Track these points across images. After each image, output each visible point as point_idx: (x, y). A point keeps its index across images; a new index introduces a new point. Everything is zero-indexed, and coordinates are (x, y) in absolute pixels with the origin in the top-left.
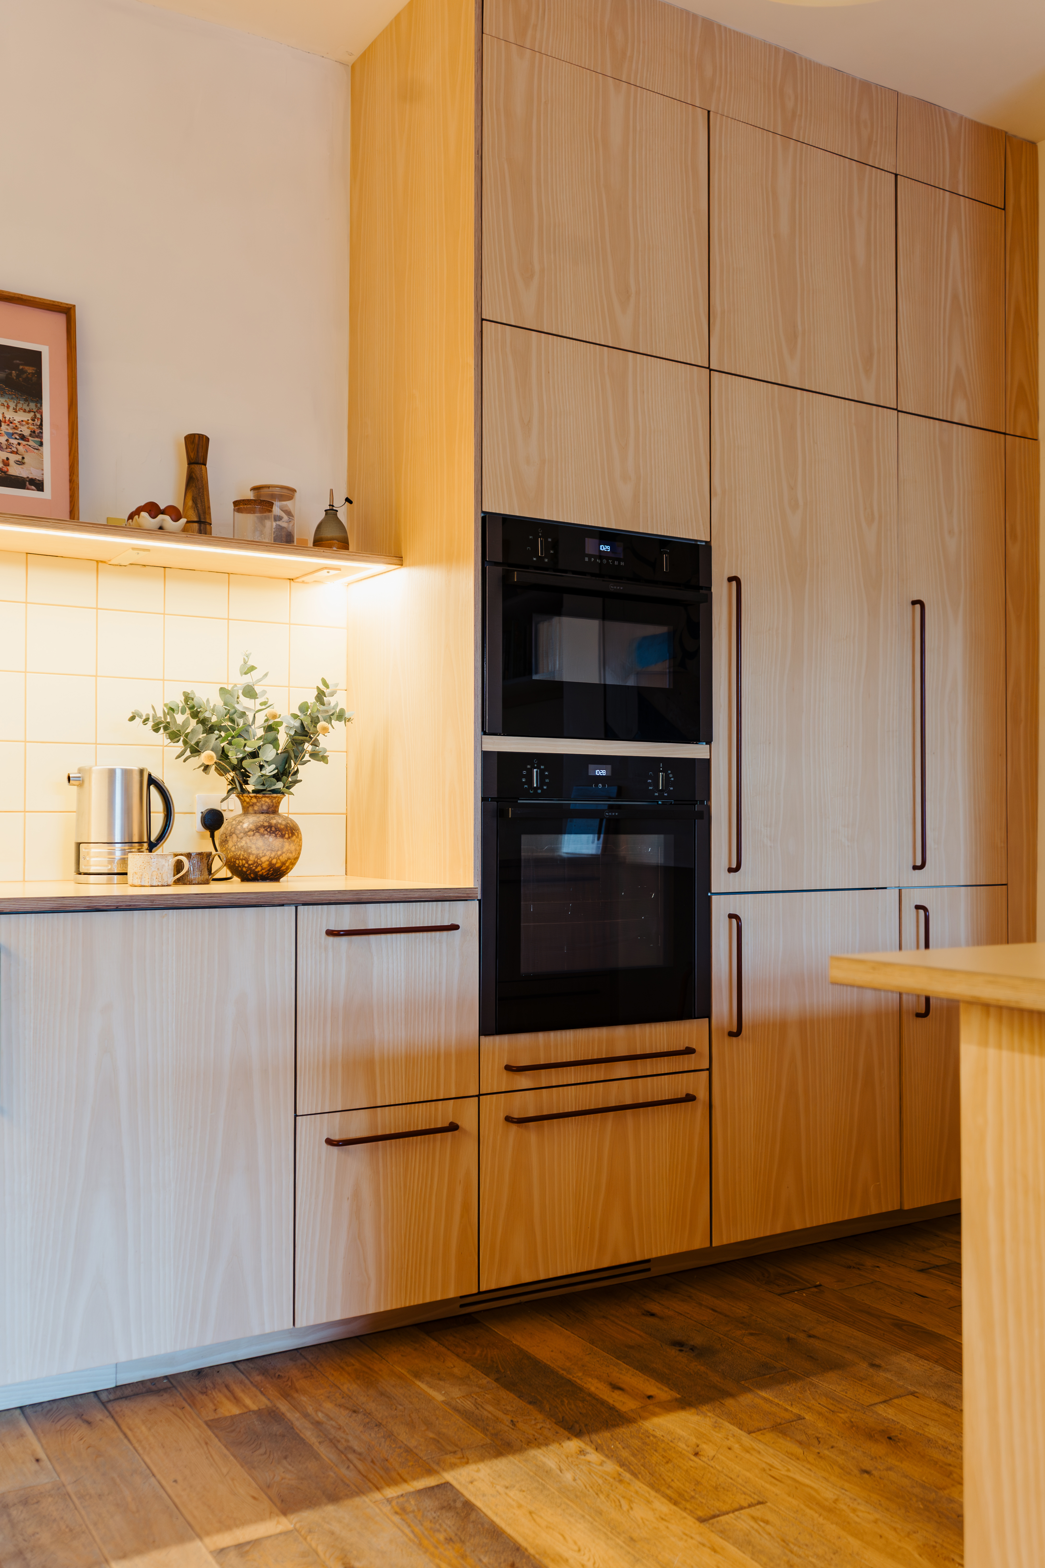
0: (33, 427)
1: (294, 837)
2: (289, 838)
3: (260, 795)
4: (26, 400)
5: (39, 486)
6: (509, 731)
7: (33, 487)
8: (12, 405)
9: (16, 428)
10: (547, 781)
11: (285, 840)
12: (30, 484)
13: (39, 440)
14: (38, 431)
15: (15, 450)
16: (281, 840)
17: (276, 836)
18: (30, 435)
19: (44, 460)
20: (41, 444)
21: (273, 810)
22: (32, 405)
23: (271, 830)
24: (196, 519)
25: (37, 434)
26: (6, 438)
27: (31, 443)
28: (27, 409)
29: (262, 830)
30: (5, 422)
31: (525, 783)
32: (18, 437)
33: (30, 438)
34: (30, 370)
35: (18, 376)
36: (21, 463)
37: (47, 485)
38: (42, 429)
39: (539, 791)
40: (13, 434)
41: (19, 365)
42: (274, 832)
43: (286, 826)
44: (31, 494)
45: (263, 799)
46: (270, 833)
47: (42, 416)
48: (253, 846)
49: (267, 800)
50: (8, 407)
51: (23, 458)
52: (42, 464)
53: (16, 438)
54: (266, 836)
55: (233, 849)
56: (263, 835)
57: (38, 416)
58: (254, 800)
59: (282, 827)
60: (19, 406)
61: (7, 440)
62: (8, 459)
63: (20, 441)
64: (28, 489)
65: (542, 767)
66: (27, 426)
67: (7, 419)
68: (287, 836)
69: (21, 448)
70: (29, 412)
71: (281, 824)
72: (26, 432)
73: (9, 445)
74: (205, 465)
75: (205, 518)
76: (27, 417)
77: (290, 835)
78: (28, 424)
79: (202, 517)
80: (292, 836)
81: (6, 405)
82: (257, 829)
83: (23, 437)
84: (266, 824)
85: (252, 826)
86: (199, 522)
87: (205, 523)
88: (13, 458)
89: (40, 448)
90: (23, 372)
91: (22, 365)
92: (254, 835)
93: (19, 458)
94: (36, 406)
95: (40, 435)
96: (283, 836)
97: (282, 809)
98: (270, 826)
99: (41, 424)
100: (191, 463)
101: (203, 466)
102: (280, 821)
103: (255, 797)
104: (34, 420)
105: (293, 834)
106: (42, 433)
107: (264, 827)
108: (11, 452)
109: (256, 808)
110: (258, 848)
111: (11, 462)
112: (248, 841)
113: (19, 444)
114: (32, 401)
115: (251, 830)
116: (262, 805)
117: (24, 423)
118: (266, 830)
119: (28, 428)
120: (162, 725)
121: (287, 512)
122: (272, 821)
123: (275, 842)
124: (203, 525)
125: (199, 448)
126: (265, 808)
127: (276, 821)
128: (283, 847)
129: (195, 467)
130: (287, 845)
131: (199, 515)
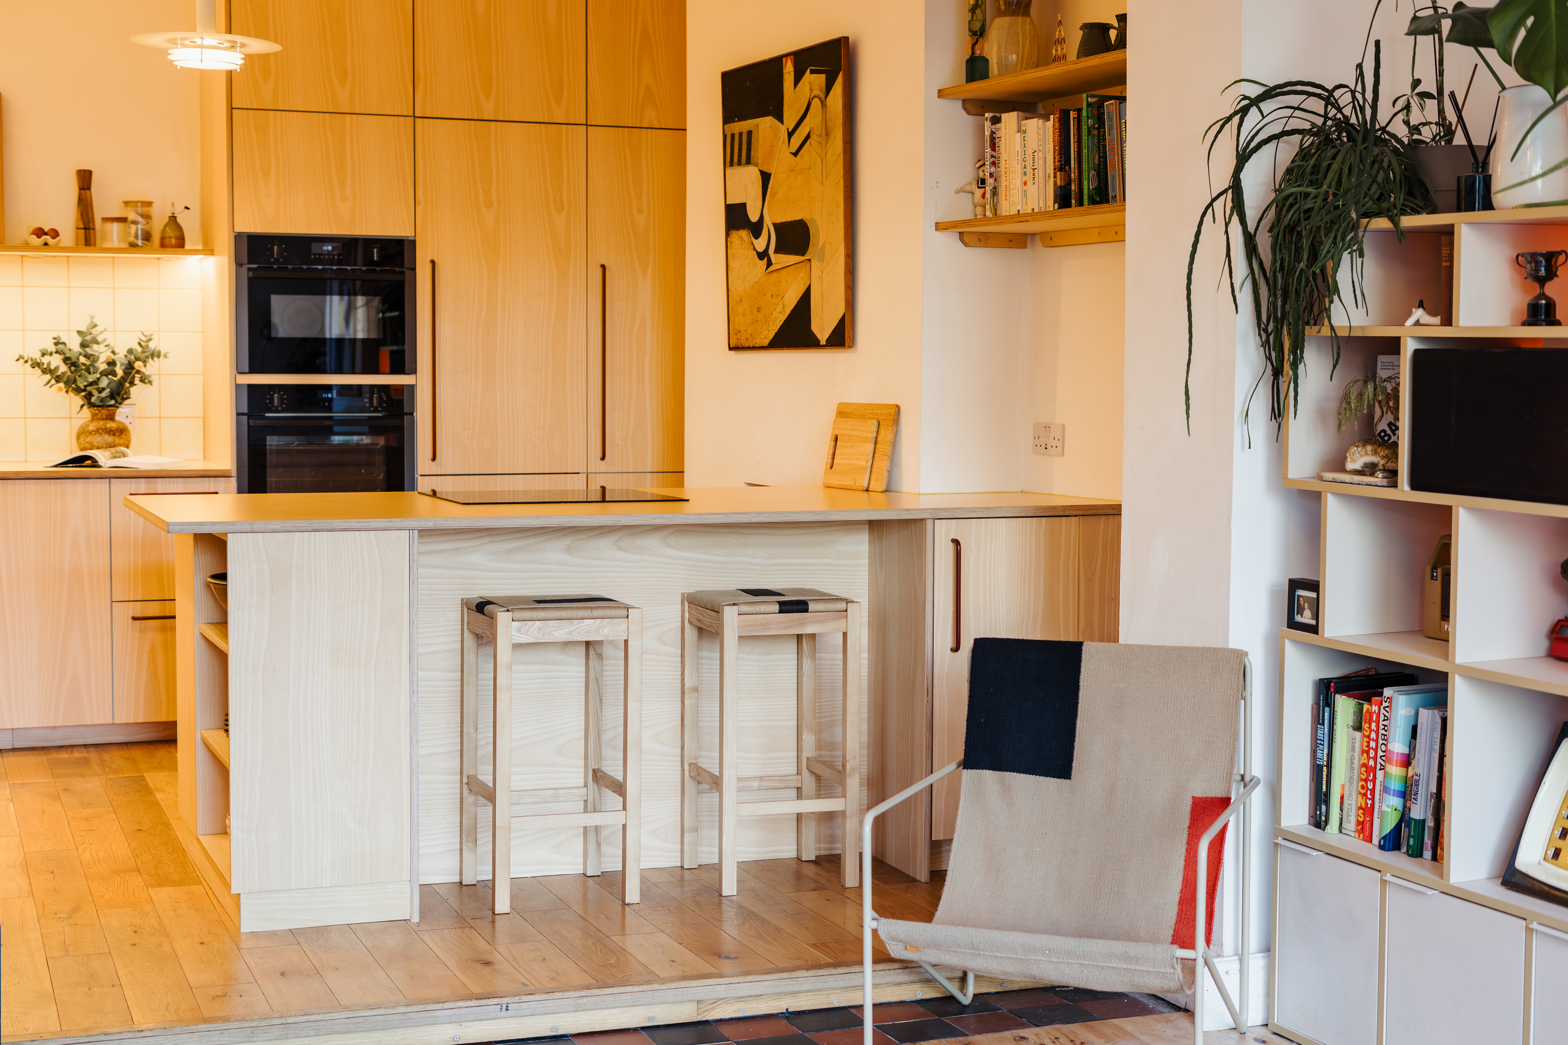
1: (123, 436)
2: (119, 436)
6: (253, 370)
10: (286, 401)
11: (116, 437)
16: (113, 437)
17: (109, 435)
21: (111, 418)
23: (106, 432)
24: (81, 227)
29: (100, 431)
31: (269, 403)
39: (280, 408)
43: (117, 428)
45: (104, 411)
46: (104, 433)
48: (95, 441)
55: (83, 443)
56: (101, 434)
58: (97, 412)
59: (114, 429)
65: (282, 393)
68: (117, 435)
71: (113, 427)
74: (89, 189)
75: (89, 225)
79: (87, 225)
82: (97, 431)
84: (103, 427)
85: (94, 429)
86: (85, 229)
87: (89, 229)
92: (97, 434)
96: (114, 435)
97: (117, 418)
98: (106, 429)
100: (81, 189)
101: (88, 191)
102: (113, 425)
103: (97, 410)
105: (122, 433)
107: (102, 429)
109: (99, 417)
110: (98, 443)
112: (91, 438)
115: (93, 431)
116: (102, 415)
120: (36, 364)
121: (147, 217)
122: (108, 426)
123: (109, 439)
124: (87, 231)
125: (85, 179)
126: (104, 416)
127: (110, 425)
128: (114, 442)
129: (83, 191)
130: (117, 441)
131: (84, 224)
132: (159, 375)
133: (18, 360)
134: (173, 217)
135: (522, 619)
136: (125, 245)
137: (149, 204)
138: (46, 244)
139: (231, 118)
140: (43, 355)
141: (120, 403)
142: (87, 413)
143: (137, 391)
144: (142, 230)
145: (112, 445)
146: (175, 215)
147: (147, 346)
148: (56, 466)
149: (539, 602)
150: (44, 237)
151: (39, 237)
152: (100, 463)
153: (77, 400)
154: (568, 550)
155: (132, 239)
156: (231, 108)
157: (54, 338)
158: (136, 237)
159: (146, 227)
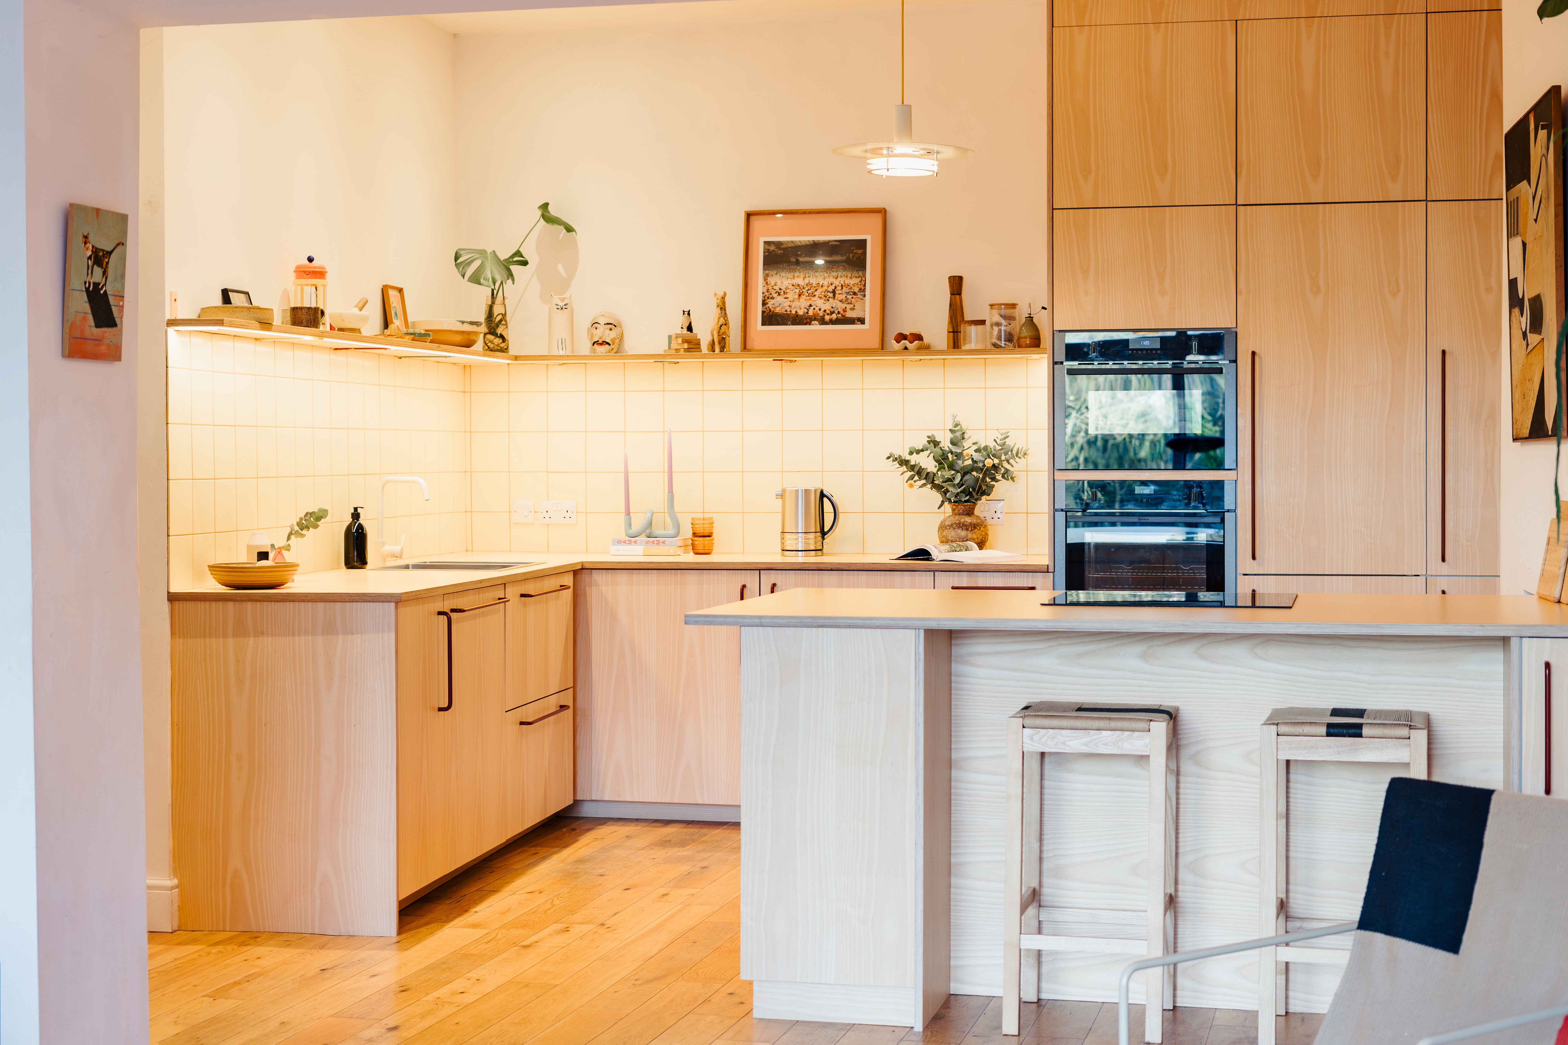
0: (860, 286)
1: (976, 531)
2: (972, 530)
3: (957, 504)
4: (857, 271)
5: (862, 321)
7: (859, 323)
8: (849, 275)
9: (851, 288)
11: (969, 532)
12: (858, 321)
13: (863, 293)
14: (863, 288)
15: (850, 302)
16: (966, 532)
17: (962, 529)
18: (859, 291)
19: (866, 305)
20: (864, 296)
21: (970, 513)
22: (860, 273)
23: (960, 525)
24: (951, 331)
25: (863, 290)
26: (845, 295)
27: (859, 296)
28: (858, 276)
29: (954, 526)
30: (845, 286)
32: (852, 294)
33: (859, 293)
34: (860, 252)
35: (853, 257)
36: (852, 309)
37: (867, 321)
38: (865, 287)
40: (849, 292)
41: (854, 250)
42: (961, 527)
43: (971, 523)
44: (858, 327)
45: (959, 506)
46: (959, 527)
47: (865, 279)
48: (950, 535)
49: (962, 507)
50: (847, 277)
51: (854, 306)
52: (865, 308)
53: (851, 295)
54: (956, 529)
55: (941, 537)
56: (954, 529)
57: (864, 279)
58: (955, 507)
59: (967, 524)
60: (853, 275)
61: (846, 297)
62: (846, 308)
63: (853, 296)
64: (856, 324)
66: (857, 286)
67: (846, 284)
68: (970, 529)
69: (853, 300)
70: (859, 277)
71: (967, 522)
72: (856, 290)
73: (847, 299)
74: (961, 294)
75: (958, 329)
76: (857, 281)
77: (973, 528)
78: (858, 285)
79: (955, 328)
80: (974, 529)
81: (846, 275)
82: (951, 526)
83: (855, 294)
85: (949, 523)
86: (953, 332)
87: (957, 332)
88: (849, 306)
89: (864, 298)
90: (856, 253)
91: (856, 249)
92: (950, 528)
93: (852, 306)
94: (863, 273)
95: (864, 291)
96: (967, 529)
97: (975, 513)
98: (962, 523)
99: (865, 284)
100: (952, 294)
101: (960, 296)
102: (967, 520)
103: (955, 505)
104: (861, 282)
106: (865, 289)
107: (956, 523)
108: (848, 304)
109: (956, 512)
110: (952, 537)
111: (848, 309)
112: (947, 532)
113: (852, 298)
114: (861, 270)
115: (949, 526)
116: (959, 510)
117: (855, 285)
118: (957, 526)
119: (858, 287)
120: (903, 462)
121: (1010, 318)
122: (962, 520)
123: (963, 533)
124: (955, 334)
125: (956, 284)
126: (961, 511)
127: (968, 520)
128: (967, 536)
129: (953, 296)
130: (970, 535)
131: (953, 329)
132: (1027, 471)
133: (888, 458)
134: (1030, 317)
135: (1034, 726)
136: (989, 346)
137: (1013, 306)
138: (906, 348)
139: (1052, 219)
140: (911, 453)
141: (977, 500)
142: (947, 507)
143: (1001, 487)
144: (1005, 331)
145: (965, 539)
146: (1032, 316)
147: (1004, 444)
148: (899, 559)
149: (1080, 709)
150: (903, 342)
151: (898, 342)
152: (933, 557)
153: (937, 497)
154: (1144, 656)
155: (994, 340)
156: (1052, 209)
157: (929, 437)
158: (999, 338)
159: (1008, 329)
